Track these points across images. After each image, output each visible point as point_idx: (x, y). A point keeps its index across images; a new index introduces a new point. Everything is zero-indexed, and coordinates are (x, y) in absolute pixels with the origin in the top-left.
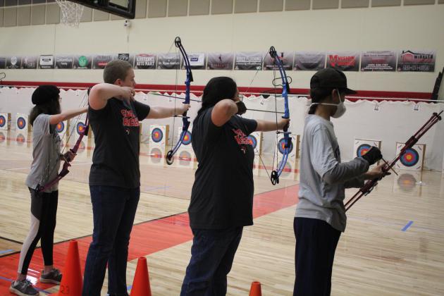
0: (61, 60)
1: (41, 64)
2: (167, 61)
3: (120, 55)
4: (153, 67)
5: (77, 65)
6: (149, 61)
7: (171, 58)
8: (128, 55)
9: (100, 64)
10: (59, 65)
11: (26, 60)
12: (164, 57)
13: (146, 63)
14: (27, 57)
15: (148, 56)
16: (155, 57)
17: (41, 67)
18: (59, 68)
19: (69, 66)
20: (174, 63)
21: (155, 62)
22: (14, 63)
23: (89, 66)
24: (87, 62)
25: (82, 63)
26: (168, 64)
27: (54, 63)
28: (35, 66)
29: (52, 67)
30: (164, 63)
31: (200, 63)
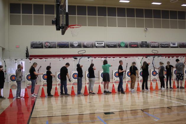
0: (109, 44)
1: (96, 45)
2: (163, 45)
3: (142, 42)
4: (158, 47)
5: (120, 46)
6: (156, 44)
7: (165, 44)
8: (146, 42)
9: (132, 46)
10: (109, 46)
11: (85, 44)
12: (162, 43)
13: (155, 45)
14: (86, 42)
15: (155, 43)
16: (159, 43)
17: (97, 47)
18: (109, 47)
19: (115, 46)
20: (166, 46)
21: (159, 45)
22: (76, 45)
23: (126, 46)
24: (125, 45)
25: (123, 45)
26: (164, 46)
27: (105, 45)
28: (93, 46)
29: (104, 47)
30: (162, 45)
31: (176, 45)
